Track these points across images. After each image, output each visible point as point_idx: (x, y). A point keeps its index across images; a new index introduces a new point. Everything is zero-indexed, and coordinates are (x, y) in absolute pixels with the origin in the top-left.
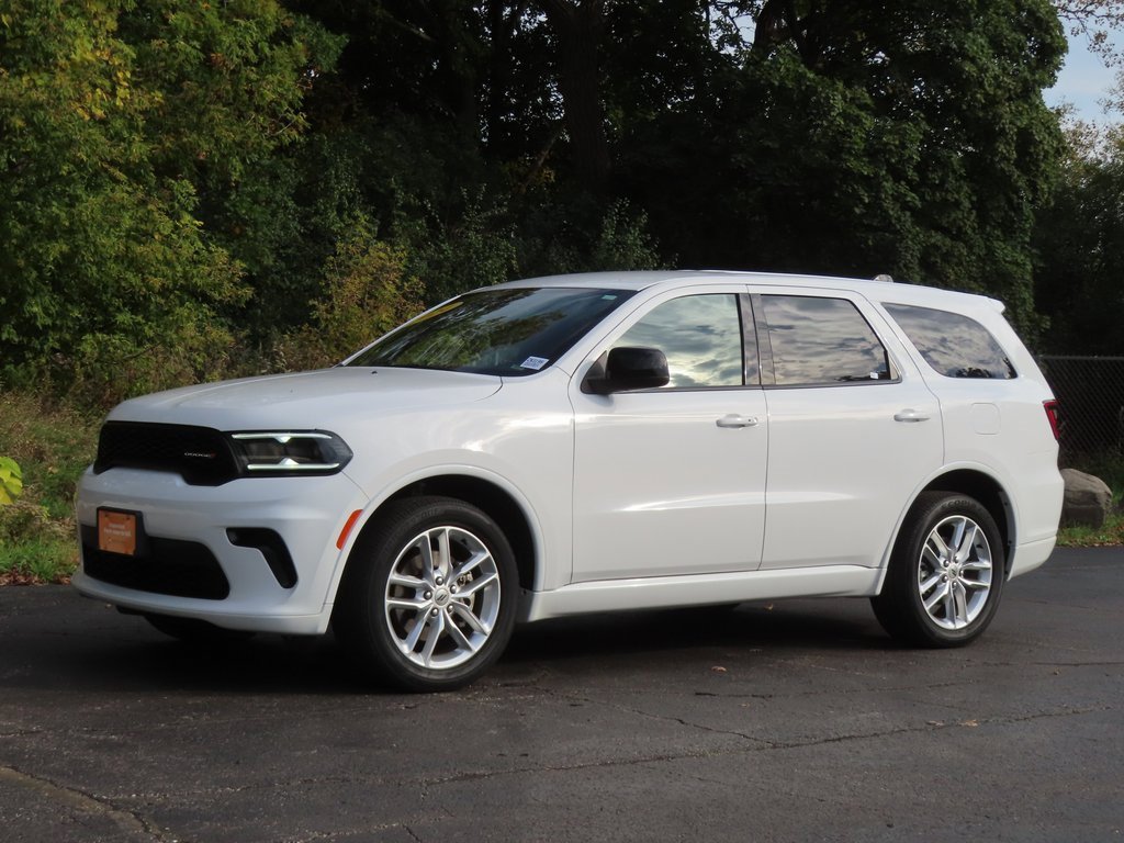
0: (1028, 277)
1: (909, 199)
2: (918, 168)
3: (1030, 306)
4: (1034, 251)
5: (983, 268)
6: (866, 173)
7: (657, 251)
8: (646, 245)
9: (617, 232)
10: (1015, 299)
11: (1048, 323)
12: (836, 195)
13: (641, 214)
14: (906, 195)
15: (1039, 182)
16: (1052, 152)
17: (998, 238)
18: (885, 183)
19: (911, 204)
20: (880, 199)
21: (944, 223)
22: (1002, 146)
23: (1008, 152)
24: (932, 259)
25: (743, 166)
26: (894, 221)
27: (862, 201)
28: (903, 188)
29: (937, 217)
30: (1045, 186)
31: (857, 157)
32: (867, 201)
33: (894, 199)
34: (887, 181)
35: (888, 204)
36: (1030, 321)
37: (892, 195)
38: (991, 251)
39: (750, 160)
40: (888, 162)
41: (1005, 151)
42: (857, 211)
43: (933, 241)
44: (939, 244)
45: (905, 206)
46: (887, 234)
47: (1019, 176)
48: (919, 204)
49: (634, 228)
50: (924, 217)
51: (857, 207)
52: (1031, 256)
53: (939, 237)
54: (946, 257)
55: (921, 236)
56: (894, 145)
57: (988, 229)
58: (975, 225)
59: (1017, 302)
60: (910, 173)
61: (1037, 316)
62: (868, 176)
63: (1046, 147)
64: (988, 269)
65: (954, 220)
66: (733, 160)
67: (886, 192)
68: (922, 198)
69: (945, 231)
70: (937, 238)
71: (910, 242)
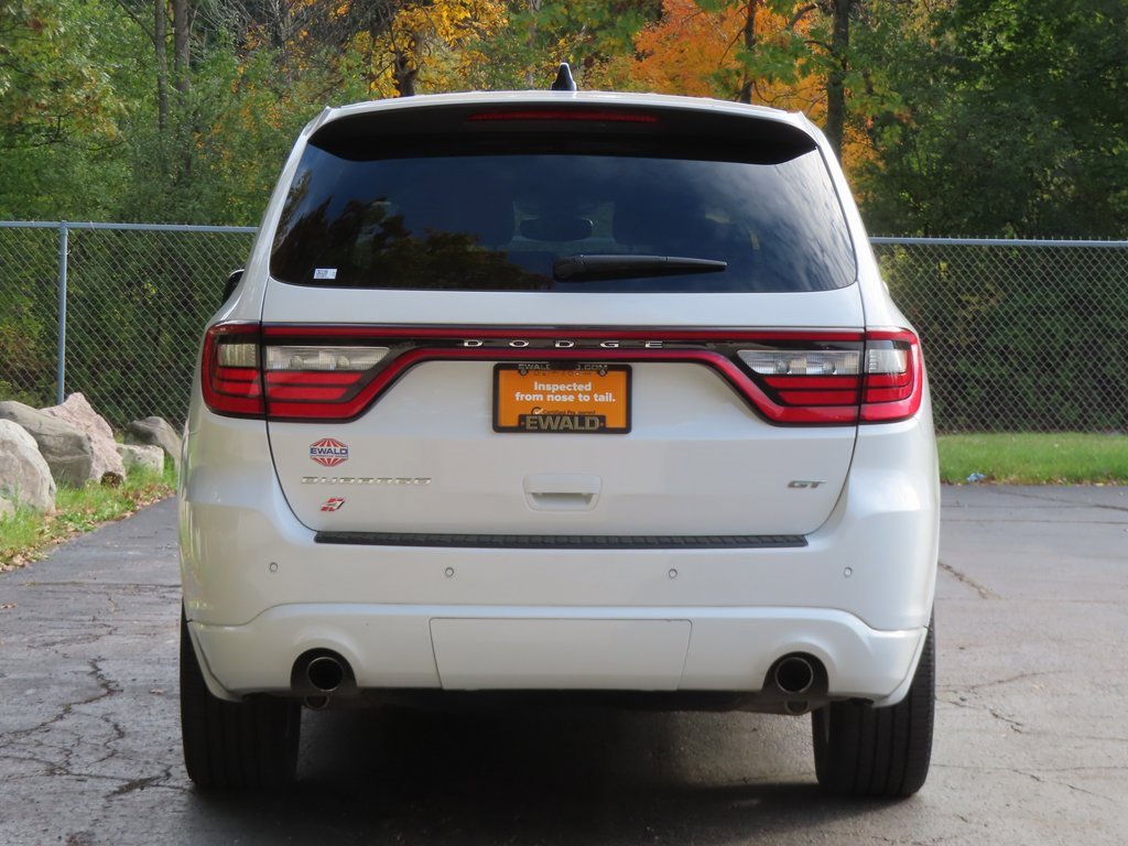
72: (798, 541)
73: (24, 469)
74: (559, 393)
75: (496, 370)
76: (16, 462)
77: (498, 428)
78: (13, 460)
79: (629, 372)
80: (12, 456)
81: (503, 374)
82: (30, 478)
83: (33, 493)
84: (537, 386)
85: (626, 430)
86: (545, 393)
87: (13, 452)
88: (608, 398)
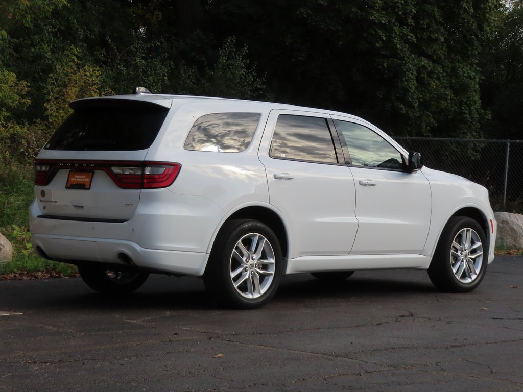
0: (477, 86)
1: (409, 37)
2: (415, 18)
3: (478, 105)
4: (478, 68)
5: (451, 81)
6: (383, 22)
7: (255, 71)
8: (248, 67)
9: (229, 59)
10: (470, 101)
11: (490, 116)
12: (365, 35)
13: (244, 46)
14: (408, 35)
15: (485, 26)
16: (493, 7)
17: (458, 61)
18: (395, 28)
19: (411, 41)
20: (392, 37)
21: (429, 52)
22: (465, 4)
23: (468, 8)
24: (422, 75)
25: (305, 16)
26: (399, 52)
27: (381, 39)
28: (405, 30)
29: (424, 48)
30: (488, 28)
31: (378, 11)
32: (384, 39)
33: (400, 38)
34: (396, 26)
35: (397, 41)
36: (478, 114)
37: (399, 35)
38: (454, 70)
39: (309, 12)
40: (396, 13)
41: (466, 7)
42: (378, 45)
43: (423, 63)
44: (426, 65)
45: (406, 41)
46: (395, 60)
47: (473, 22)
48: (415, 40)
49: (239, 55)
50: (417, 49)
51: (378, 42)
52: (476, 72)
53: (426, 61)
54: (430, 74)
55: (416, 61)
56: (401, 3)
57: (453, 55)
58: (446, 53)
59: (472, 103)
60: (409, 21)
61: (483, 111)
62: (385, 24)
63: (490, 4)
64: (454, 81)
65: (435, 50)
66: (298, 12)
67: (396, 33)
68: (416, 37)
69: (429, 57)
70: (425, 62)
71: (410, 66)
72: (122, 221)
73: (511, 231)
74: (80, 178)
75: (70, 171)
76: (508, 228)
77: (67, 188)
78: (506, 228)
79: (93, 173)
80: (506, 226)
81: (71, 173)
82: (514, 235)
83: (515, 241)
84: (76, 176)
85: (89, 189)
86: (76, 178)
87: (507, 225)
88: (87, 180)
